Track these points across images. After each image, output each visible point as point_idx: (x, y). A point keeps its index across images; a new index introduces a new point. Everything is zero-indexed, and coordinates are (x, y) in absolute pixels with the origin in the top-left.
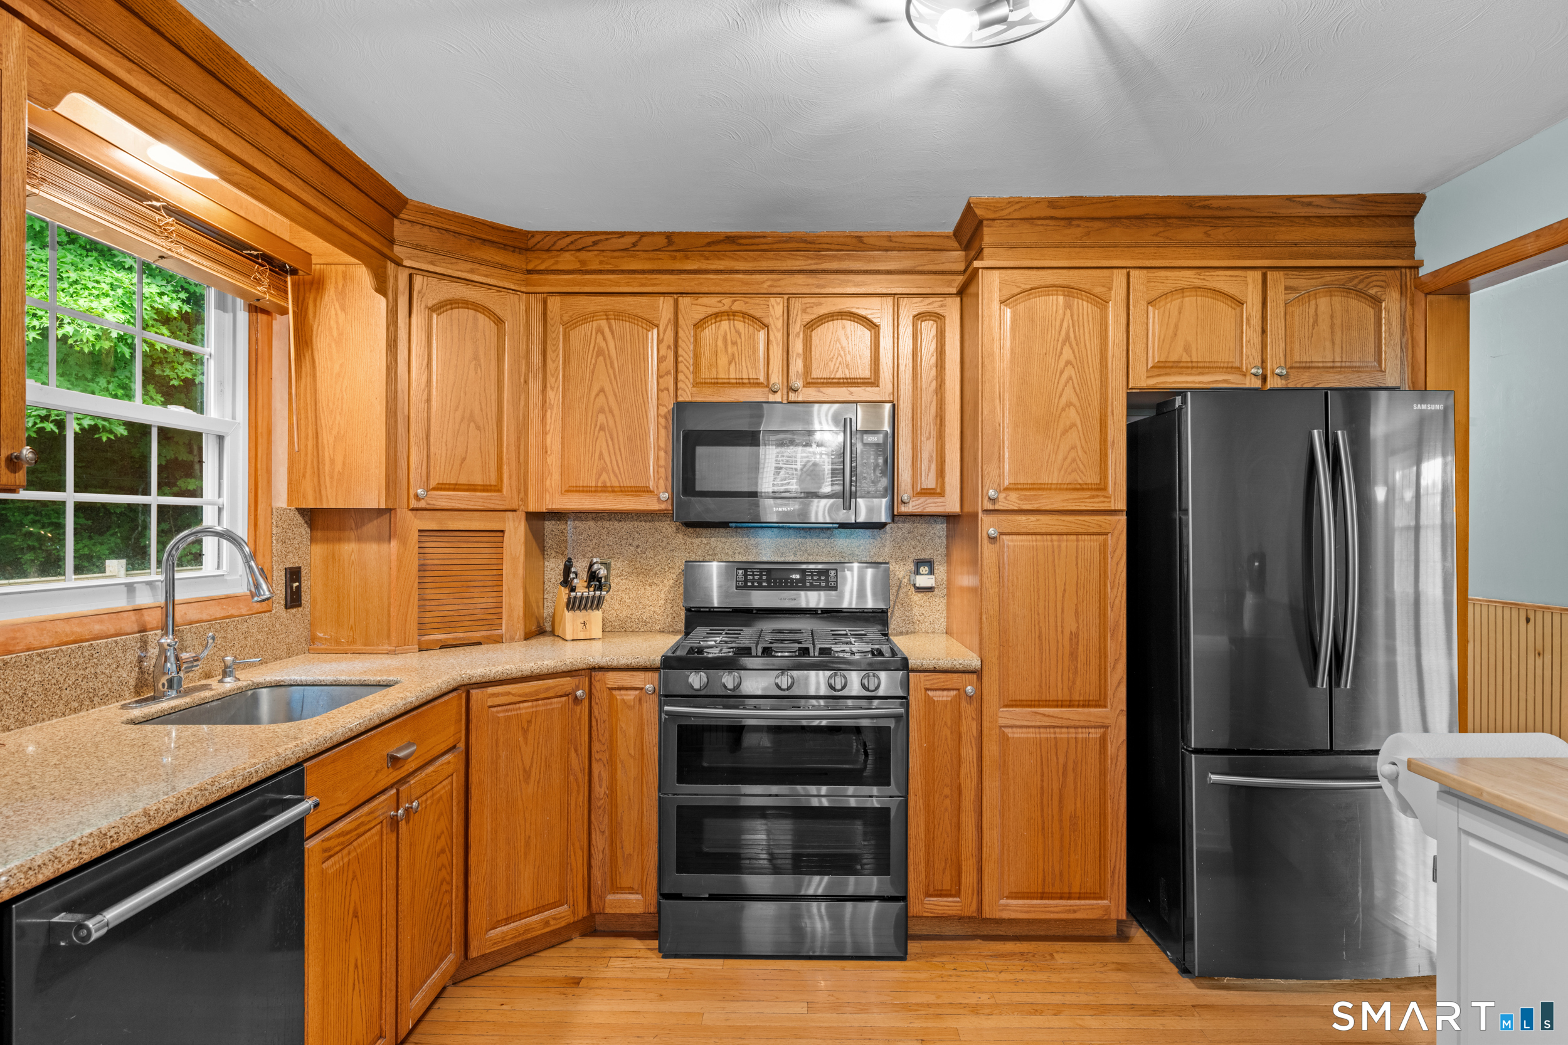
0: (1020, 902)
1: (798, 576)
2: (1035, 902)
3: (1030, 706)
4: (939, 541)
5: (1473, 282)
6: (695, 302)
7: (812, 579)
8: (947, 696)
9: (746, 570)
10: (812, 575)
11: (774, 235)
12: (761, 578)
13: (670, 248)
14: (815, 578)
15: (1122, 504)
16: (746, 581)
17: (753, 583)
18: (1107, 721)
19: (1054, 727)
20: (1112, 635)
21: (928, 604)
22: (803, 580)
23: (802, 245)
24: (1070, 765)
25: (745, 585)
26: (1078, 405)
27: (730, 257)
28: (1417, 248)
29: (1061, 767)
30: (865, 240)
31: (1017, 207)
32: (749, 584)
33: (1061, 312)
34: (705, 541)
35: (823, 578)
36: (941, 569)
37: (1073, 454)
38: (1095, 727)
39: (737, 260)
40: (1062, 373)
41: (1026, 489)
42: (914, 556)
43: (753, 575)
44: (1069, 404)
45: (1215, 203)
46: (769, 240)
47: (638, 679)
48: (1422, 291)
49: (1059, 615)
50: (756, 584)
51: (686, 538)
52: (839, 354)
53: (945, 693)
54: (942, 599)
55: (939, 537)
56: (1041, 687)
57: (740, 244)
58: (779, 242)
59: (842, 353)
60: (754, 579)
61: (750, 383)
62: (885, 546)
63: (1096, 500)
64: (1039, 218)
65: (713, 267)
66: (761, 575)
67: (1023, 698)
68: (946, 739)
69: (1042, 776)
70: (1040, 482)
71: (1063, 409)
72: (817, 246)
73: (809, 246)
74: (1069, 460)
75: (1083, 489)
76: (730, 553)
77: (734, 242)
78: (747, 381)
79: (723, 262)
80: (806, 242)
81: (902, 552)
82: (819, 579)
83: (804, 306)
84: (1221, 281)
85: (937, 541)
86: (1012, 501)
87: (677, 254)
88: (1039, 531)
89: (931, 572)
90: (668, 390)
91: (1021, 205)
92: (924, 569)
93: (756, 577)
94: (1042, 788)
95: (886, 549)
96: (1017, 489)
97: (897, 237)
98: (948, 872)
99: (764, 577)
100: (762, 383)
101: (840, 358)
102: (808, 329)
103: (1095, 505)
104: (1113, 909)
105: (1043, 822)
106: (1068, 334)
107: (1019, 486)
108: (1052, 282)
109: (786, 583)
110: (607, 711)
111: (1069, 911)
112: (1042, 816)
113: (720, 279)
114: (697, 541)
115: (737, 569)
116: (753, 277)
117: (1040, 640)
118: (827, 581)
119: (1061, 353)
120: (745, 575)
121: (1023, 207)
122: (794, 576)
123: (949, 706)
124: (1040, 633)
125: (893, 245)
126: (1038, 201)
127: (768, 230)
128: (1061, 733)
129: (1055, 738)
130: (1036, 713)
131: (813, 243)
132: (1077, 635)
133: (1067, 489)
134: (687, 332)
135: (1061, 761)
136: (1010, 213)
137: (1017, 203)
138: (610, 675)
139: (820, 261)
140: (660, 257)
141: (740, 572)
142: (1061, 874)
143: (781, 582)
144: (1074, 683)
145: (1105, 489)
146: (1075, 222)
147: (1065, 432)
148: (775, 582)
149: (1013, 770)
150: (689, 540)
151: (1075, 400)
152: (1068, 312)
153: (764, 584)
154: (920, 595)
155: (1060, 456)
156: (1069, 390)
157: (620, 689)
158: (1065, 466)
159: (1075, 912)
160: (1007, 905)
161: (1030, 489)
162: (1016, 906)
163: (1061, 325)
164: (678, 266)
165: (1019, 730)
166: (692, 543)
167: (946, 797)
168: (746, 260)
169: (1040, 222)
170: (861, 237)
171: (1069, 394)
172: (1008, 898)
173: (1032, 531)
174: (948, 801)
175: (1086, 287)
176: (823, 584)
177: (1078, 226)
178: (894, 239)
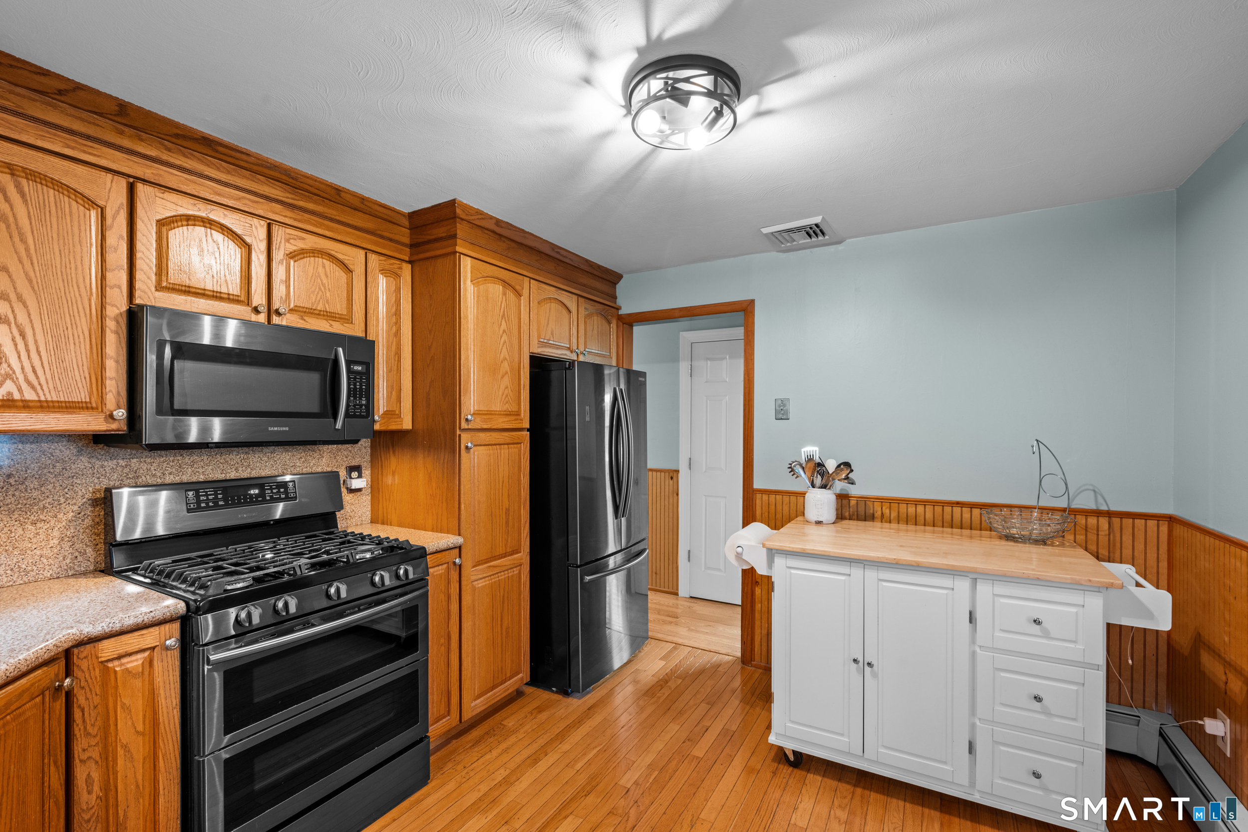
0: (482, 699)
1: (257, 491)
2: (489, 694)
3: (486, 563)
4: (365, 451)
5: (634, 324)
6: (161, 195)
7: (272, 492)
8: (442, 570)
9: (197, 491)
10: (271, 489)
11: (258, 157)
12: (216, 498)
13: (118, 119)
14: (275, 491)
15: (527, 424)
16: (199, 502)
17: (207, 504)
18: (522, 561)
19: (497, 573)
20: (524, 507)
21: (357, 502)
22: (262, 494)
23: (284, 177)
24: (506, 595)
25: (196, 508)
26: (508, 360)
27: (199, 159)
28: (617, 300)
29: (501, 597)
30: (343, 194)
31: (480, 217)
32: (203, 505)
33: (501, 297)
34: (122, 463)
35: (282, 490)
36: (367, 472)
37: (506, 392)
38: (516, 567)
39: (208, 166)
40: (501, 337)
41: (484, 414)
42: (346, 464)
43: (207, 495)
44: (505, 359)
45: (562, 252)
46: (252, 159)
47: (150, 638)
48: (621, 322)
49: (501, 498)
50: (211, 504)
51: (93, 460)
52: (320, 289)
53: (440, 567)
54: (367, 497)
55: (365, 447)
56: (492, 548)
57: (217, 151)
58: (262, 166)
59: (323, 288)
60: (208, 499)
61: (229, 299)
62: (323, 457)
63: (517, 422)
64: (487, 229)
65: (178, 162)
66: (216, 494)
67: (483, 558)
68: (442, 602)
69: (493, 608)
70: (491, 409)
71: (502, 362)
72: (298, 184)
73: (291, 180)
74: (504, 396)
75: (510, 415)
76: (158, 474)
77: (210, 146)
78: (226, 296)
79: (190, 162)
80: (289, 176)
81: (337, 461)
82: (279, 492)
83: (288, 236)
84: (565, 297)
85: (364, 450)
86: (478, 423)
87: (126, 129)
88: (491, 443)
89: (360, 476)
90: (119, 287)
91: (482, 216)
92: (355, 474)
93: (210, 497)
94: (493, 616)
95: (324, 460)
96: (479, 414)
97: (369, 201)
98: (443, 700)
99: (220, 496)
100: (242, 301)
101: (320, 293)
102: (292, 258)
103: (517, 425)
104: (525, 678)
105: (493, 638)
106: (504, 312)
107: (480, 412)
108: (497, 275)
109: (245, 499)
110: (98, 690)
111: (505, 692)
112: (493, 635)
113: (186, 179)
114: (112, 464)
115: (187, 491)
116: (227, 189)
117: (492, 516)
118: (286, 493)
119: (501, 324)
120: (197, 496)
121: (482, 219)
122: (252, 492)
123: (443, 577)
124: (492, 512)
125: (363, 207)
126: (491, 218)
127: (253, 149)
128: (501, 576)
129: (499, 580)
130: (490, 566)
131: (296, 179)
132: (509, 509)
133: (503, 415)
134: (149, 226)
135: (502, 594)
136: (474, 220)
137: (481, 214)
138: (105, 644)
139: (296, 198)
140: (100, 123)
141: (191, 493)
142: (502, 668)
143: (239, 499)
144: (507, 541)
145: (519, 415)
146: (503, 239)
147: (502, 377)
148: (233, 500)
149: (479, 610)
150: (98, 464)
151: (507, 357)
152: (504, 297)
153: (221, 503)
154: (351, 495)
155: (501, 393)
156: (504, 349)
157: (119, 658)
158: (503, 400)
159: (508, 689)
160: (476, 705)
161: (486, 414)
162: (481, 702)
163: (501, 305)
164: (126, 143)
165: (481, 581)
166: (102, 466)
167: (442, 645)
168: (218, 169)
169: (486, 231)
170: (340, 191)
171: (504, 353)
172: (475, 700)
173: (488, 443)
174: (443, 648)
175: (513, 284)
176: (283, 496)
177: (504, 242)
178: (367, 203)
